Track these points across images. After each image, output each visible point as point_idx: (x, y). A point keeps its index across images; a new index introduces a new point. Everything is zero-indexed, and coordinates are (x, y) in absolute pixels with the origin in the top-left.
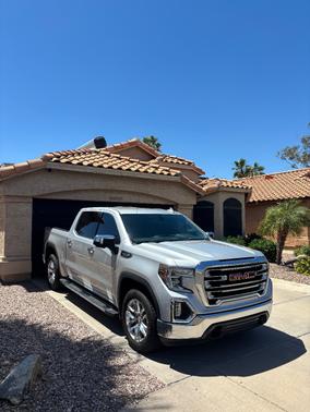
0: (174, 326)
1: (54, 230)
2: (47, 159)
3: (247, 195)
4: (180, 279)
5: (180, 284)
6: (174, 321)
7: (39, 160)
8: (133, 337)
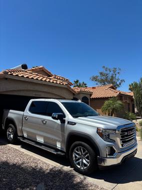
0: (108, 159)
1: (11, 111)
2: (6, 73)
3: (91, 95)
4: (109, 135)
5: (109, 138)
6: (108, 157)
7: (2, 73)
8: (79, 167)
